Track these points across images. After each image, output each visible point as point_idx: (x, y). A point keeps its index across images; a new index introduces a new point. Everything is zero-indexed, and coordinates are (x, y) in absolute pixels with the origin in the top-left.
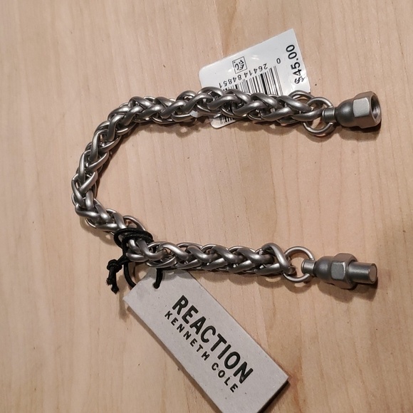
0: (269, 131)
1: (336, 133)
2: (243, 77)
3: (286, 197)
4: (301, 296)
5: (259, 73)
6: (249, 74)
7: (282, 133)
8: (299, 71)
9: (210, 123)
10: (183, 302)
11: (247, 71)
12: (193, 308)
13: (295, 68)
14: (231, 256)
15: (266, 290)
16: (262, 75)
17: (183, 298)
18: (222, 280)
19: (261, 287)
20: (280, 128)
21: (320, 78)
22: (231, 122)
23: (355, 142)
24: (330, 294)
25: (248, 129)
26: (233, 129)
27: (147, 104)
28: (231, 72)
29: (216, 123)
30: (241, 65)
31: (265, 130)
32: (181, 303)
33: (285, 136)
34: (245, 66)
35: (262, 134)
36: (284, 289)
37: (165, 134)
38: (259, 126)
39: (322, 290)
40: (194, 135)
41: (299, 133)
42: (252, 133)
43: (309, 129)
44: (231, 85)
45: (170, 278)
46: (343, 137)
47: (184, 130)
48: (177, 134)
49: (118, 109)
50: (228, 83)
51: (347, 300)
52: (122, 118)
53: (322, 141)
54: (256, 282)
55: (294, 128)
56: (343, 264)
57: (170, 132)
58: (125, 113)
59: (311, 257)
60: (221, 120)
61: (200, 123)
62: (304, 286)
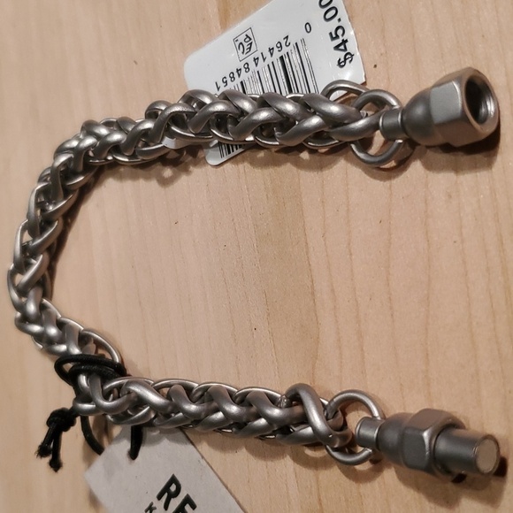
0: (299, 164)
1: (415, 159)
2: (252, 65)
3: (333, 291)
4: (366, 488)
5: (277, 54)
6: (261, 59)
7: (321, 167)
8: (344, 42)
9: (204, 158)
10: (173, 488)
11: (258, 55)
12: (188, 500)
13: (337, 37)
14: (234, 409)
15: (307, 474)
16: (282, 58)
17: (173, 480)
18: (235, 448)
19: (298, 467)
20: (316, 157)
21: (383, 51)
22: (236, 152)
23: (450, 176)
24: (418, 488)
25: (265, 164)
26: (241, 166)
27: (103, 131)
28: (233, 60)
29: (213, 158)
30: (246, 44)
31: (292, 163)
32: (170, 489)
33: (326, 172)
34: (253, 45)
35: (287, 170)
36: (334, 474)
37: (141, 182)
38: (283, 156)
39: (402, 479)
40: (184, 180)
41: (349, 165)
42: (271, 171)
43: (361, 155)
44: (235, 83)
45: (156, 441)
46: (429, 166)
47: (168, 172)
48: (158, 181)
49: (63, 144)
50: (229, 79)
51: (450, 502)
52: (69, 159)
53: (389, 178)
54: (288, 456)
55: (341, 155)
56: (426, 435)
57: (147, 178)
58: (72, 149)
59: (376, 413)
60: (221, 150)
61: (190, 158)
62: (371, 470)
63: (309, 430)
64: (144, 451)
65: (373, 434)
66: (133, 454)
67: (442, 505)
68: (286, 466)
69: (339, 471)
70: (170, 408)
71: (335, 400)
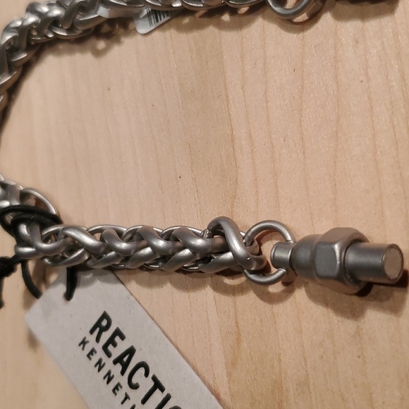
0: (221, 26)
1: (326, 11)
3: (250, 136)
4: (279, 308)
7: (240, 26)
9: (135, 29)
10: (104, 323)
12: (118, 333)
14: (161, 243)
15: (226, 300)
17: (105, 316)
18: (160, 284)
19: (217, 295)
20: (236, 18)
24: (326, 303)
25: (189, 28)
26: (168, 33)
27: (44, 9)
29: (143, 27)
31: (214, 25)
32: (102, 323)
33: (245, 31)
35: (211, 33)
36: (251, 298)
37: (78, 56)
38: (206, 20)
39: (313, 297)
40: (116, 51)
41: (266, 22)
42: (196, 34)
43: (277, 9)
46: (338, 16)
47: (101, 44)
48: (93, 53)
49: (9, 25)
51: (356, 314)
52: (14, 38)
53: (302, 30)
54: (209, 287)
55: (258, 14)
56: (337, 247)
57: (83, 51)
58: (17, 28)
59: (289, 238)
60: (150, 20)
61: (122, 30)
62: (284, 291)
63: (229, 255)
64: (78, 292)
65: (286, 255)
66: (69, 296)
67: (348, 318)
68: (206, 296)
69: (255, 295)
70: (102, 249)
71: (253, 230)
